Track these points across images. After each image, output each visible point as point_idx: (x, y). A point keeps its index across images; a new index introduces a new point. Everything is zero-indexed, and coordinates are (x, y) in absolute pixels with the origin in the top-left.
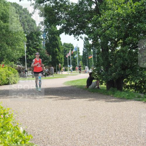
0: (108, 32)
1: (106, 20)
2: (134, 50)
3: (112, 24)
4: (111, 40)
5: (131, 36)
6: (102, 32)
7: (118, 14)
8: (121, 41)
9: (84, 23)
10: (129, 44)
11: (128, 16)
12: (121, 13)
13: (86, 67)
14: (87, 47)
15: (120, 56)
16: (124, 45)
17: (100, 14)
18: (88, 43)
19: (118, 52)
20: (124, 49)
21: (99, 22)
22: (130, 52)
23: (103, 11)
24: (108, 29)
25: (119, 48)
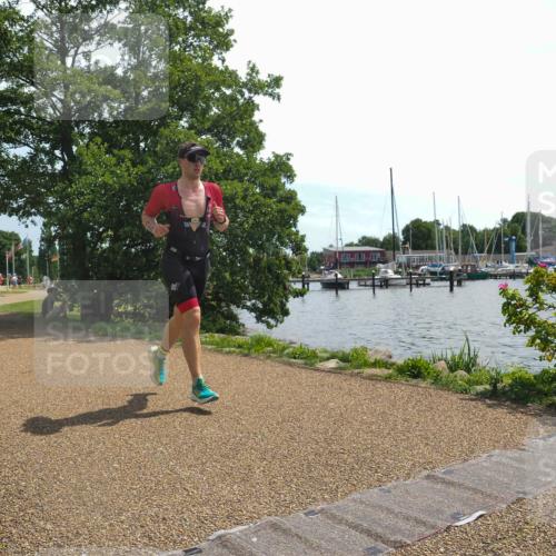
0: (86, 215)
1: (82, 194)
2: (133, 250)
3: (93, 201)
4: (91, 229)
5: (129, 224)
6: (74, 215)
7: (105, 185)
8: (110, 233)
9: (40, 194)
10: (125, 239)
11: (123, 189)
12: (111, 182)
13: (45, 278)
14: (47, 240)
15: (107, 260)
16: (114, 240)
17: (71, 182)
18: (51, 233)
19: (104, 251)
20: (116, 245)
21: (68, 196)
22: (127, 253)
23: (77, 176)
24: (85, 210)
25: (105, 245)
